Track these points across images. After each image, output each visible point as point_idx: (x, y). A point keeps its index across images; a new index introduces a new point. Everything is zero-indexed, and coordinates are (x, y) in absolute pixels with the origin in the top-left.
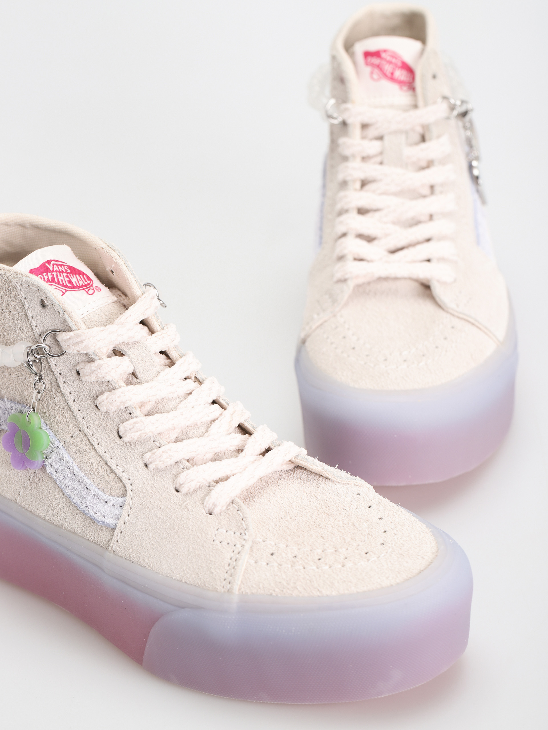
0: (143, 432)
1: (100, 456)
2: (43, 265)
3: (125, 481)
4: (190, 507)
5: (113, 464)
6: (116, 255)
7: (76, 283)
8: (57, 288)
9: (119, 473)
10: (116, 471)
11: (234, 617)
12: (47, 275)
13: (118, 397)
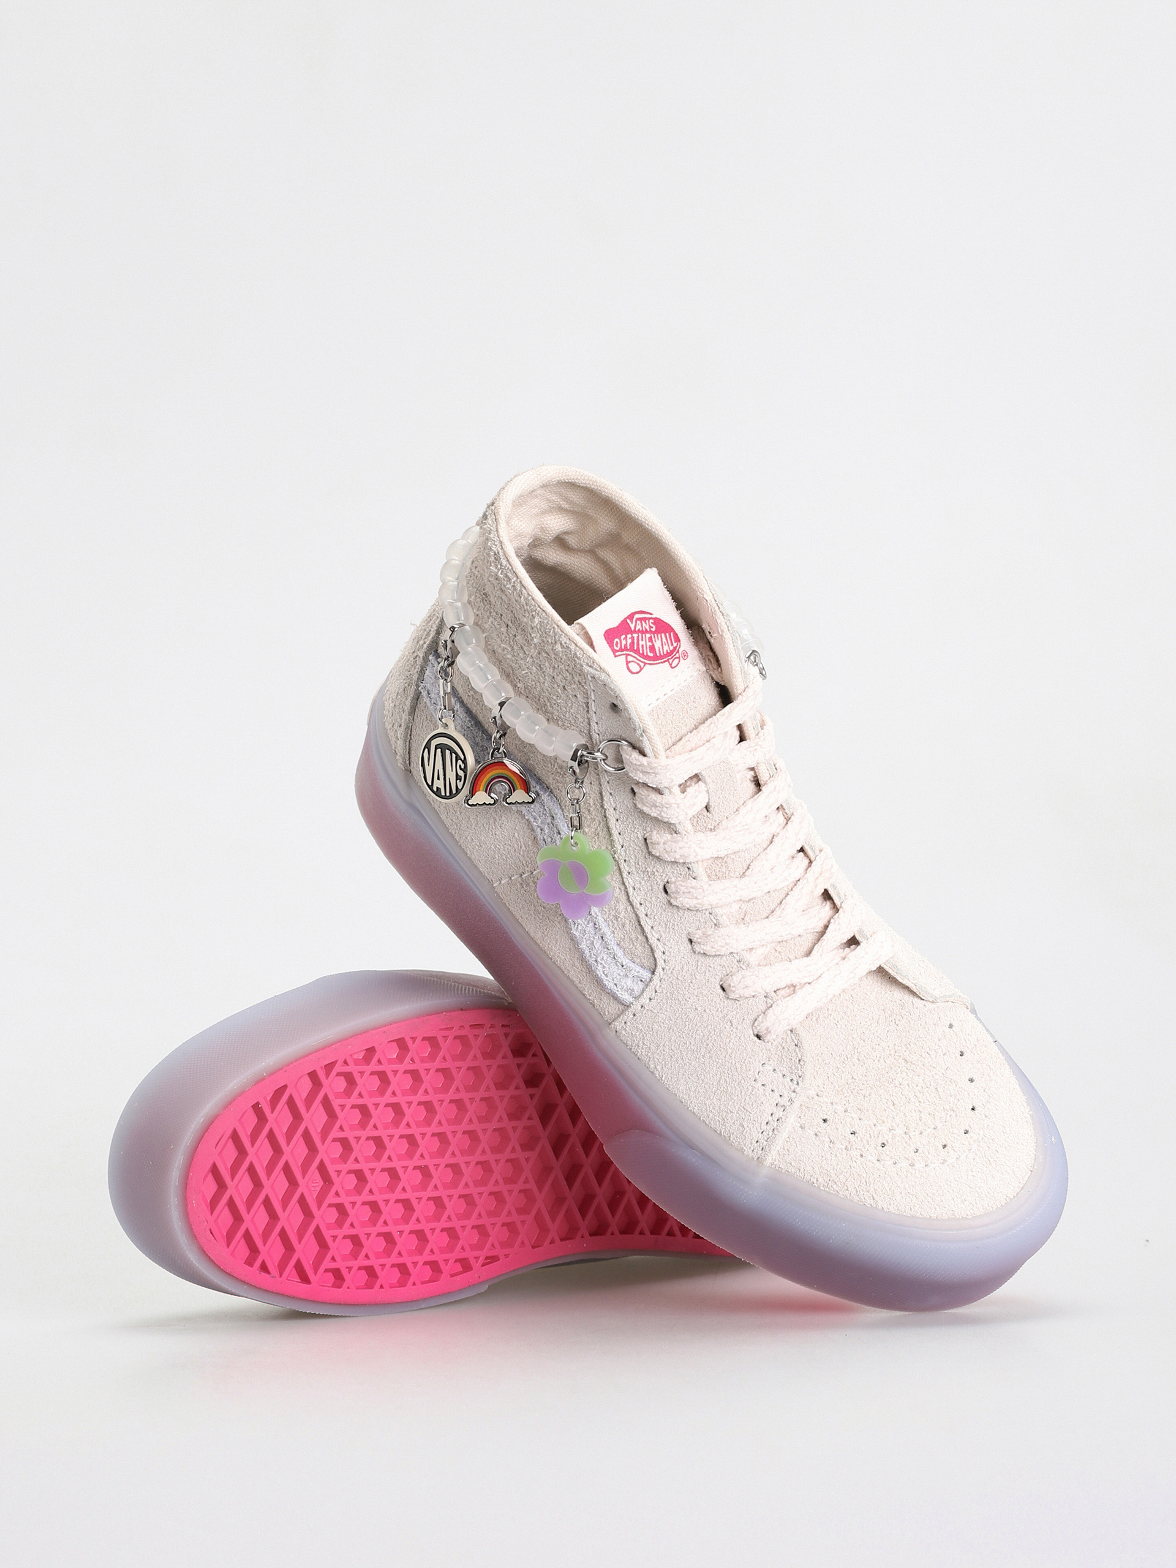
0: (700, 901)
1: (631, 905)
2: (624, 623)
3: (658, 954)
4: (734, 1022)
5: (647, 924)
6: (723, 624)
7: (659, 650)
8: (634, 659)
9: (653, 941)
10: (649, 936)
11: (755, 1194)
12: (626, 638)
13: (680, 848)
